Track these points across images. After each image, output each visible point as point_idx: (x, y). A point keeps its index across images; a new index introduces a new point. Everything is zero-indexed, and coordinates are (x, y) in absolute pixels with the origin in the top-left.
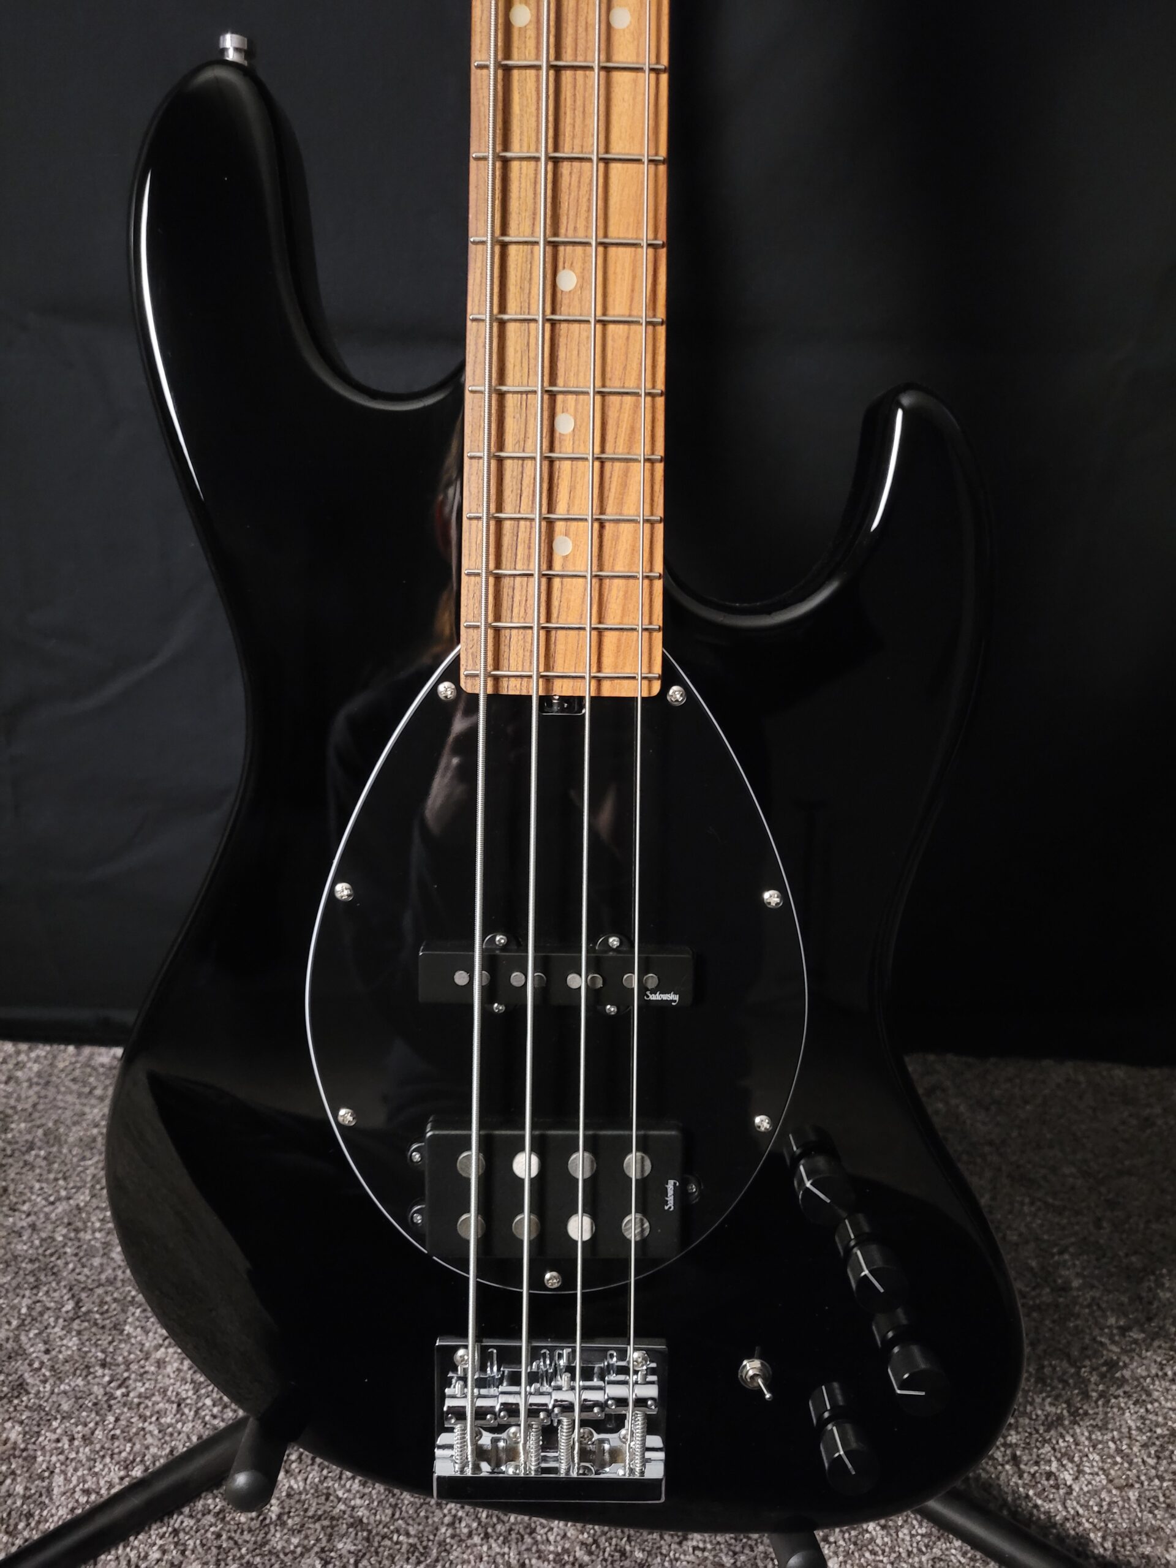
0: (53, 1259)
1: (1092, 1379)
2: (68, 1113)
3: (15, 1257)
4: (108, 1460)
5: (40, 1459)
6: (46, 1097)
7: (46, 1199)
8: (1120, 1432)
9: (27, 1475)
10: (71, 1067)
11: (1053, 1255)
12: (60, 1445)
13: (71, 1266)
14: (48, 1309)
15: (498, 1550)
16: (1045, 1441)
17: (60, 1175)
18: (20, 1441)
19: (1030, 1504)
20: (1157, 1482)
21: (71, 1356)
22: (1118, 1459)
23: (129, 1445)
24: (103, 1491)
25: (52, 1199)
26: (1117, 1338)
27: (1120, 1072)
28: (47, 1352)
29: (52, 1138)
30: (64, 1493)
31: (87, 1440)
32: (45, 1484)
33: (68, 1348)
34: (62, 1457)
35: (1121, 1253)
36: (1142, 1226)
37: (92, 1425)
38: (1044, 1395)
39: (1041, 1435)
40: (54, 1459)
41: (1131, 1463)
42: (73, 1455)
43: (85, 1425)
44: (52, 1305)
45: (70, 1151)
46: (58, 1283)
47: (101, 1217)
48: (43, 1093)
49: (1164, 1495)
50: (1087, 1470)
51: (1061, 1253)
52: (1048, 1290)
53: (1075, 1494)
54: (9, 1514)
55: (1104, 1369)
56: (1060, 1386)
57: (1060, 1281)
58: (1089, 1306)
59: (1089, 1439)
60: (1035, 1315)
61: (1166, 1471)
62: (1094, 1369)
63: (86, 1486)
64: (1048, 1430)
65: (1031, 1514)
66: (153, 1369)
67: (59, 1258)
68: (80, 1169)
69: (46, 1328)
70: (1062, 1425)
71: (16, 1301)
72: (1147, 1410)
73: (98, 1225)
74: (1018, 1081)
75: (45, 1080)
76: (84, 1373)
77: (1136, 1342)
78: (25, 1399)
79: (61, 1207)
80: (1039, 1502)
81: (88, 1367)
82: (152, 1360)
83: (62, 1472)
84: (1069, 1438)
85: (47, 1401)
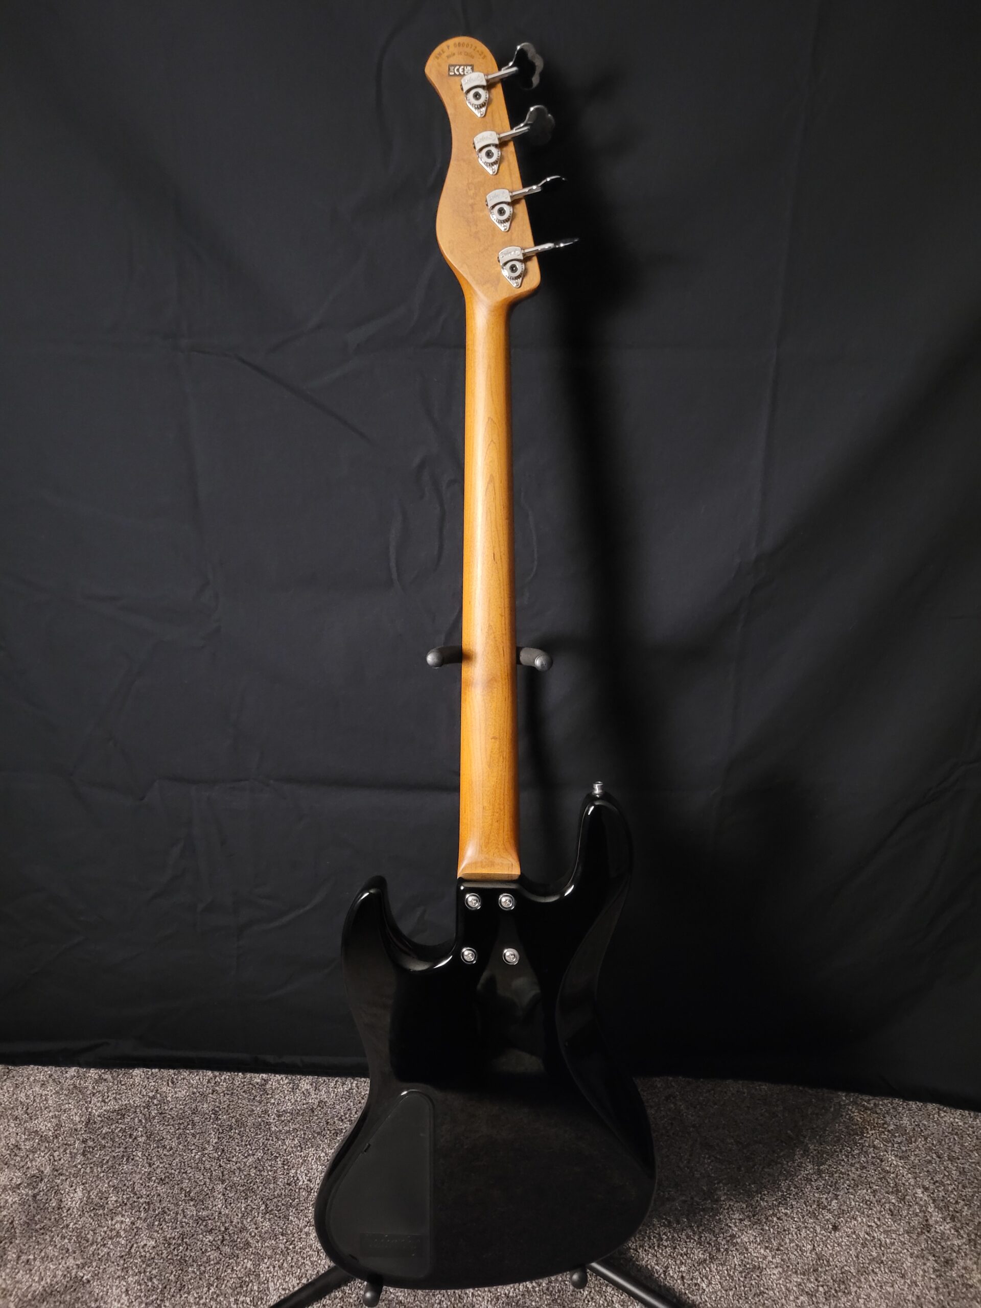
0: (252, 1185)
1: (723, 1243)
2: (245, 1111)
3: (234, 1184)
5: (262, 1276)
6: (233, 1101)
7: (244, 1156)
8: (730, 1266)
9: (258, 1282)
10: (242, 1085)
11: (715, 1184)
12: (269, 1269)
13: (260, 1188)
14: (254, 1208)
16: (697, 1270)
17: (247, 1143)
18: (252, 1268)
19: (686, 1297)
20: (743, 1288)
21: (268, 1230)
22: (728, 1278)
23: (299, 1270)
24: (291, 1289)
25: (246, 1155)
26: (738, 1224)
27: (764, 1087)
28: (257, 1228)
29: (240, 1123)
30: (275, 1290)
31: (281, 1267)
32: (266, 1285)
33: (266, 1227)
34: (271, 1275)
35: (747, 1184)
36: (760, 1169)
37: (281, 1261)
38: (699, 1250)
39: (696, 1268)
40: (268, 1275)
41: (733, 1280)
42: (275, 1274)
43: (279, 1261)
45: (250, 1131)
46: (256, 1196)
47: (270, 1164)
49: (745, 1294)
50: (713, 1283)
51: (718, 1183)
52: (709, 1201)
53: (706, 1293)
54: (253, 1298)
55: (729, 1238)
56: (708, 1246)
57: (716, 1197)
58: (728, 1209)
59: (717, 1269)
60: (702, 1213)
61: (748, 1283)
62: (724, 1238)
63: (283, 1287)
64: (699, 1266)
65: (686, 1301)
66: (304, 1236)
67: (254, 1184)
68: (255, 1140)
69: (254, 1218)
71: (239, 1205)
72: (745, 1257)
73: (269, 1168)
74: (713, 1092)
75: (230, 1091)
76: (275, 1238)
77: (746, 1226)
78: (251, 1249)
79: (251, 1159)
80: (690, 1296)
81: (275, 1235)
82: (303, 1232)
83: (272, 1281)
84: (708, 1269)
85: (260, 1250)
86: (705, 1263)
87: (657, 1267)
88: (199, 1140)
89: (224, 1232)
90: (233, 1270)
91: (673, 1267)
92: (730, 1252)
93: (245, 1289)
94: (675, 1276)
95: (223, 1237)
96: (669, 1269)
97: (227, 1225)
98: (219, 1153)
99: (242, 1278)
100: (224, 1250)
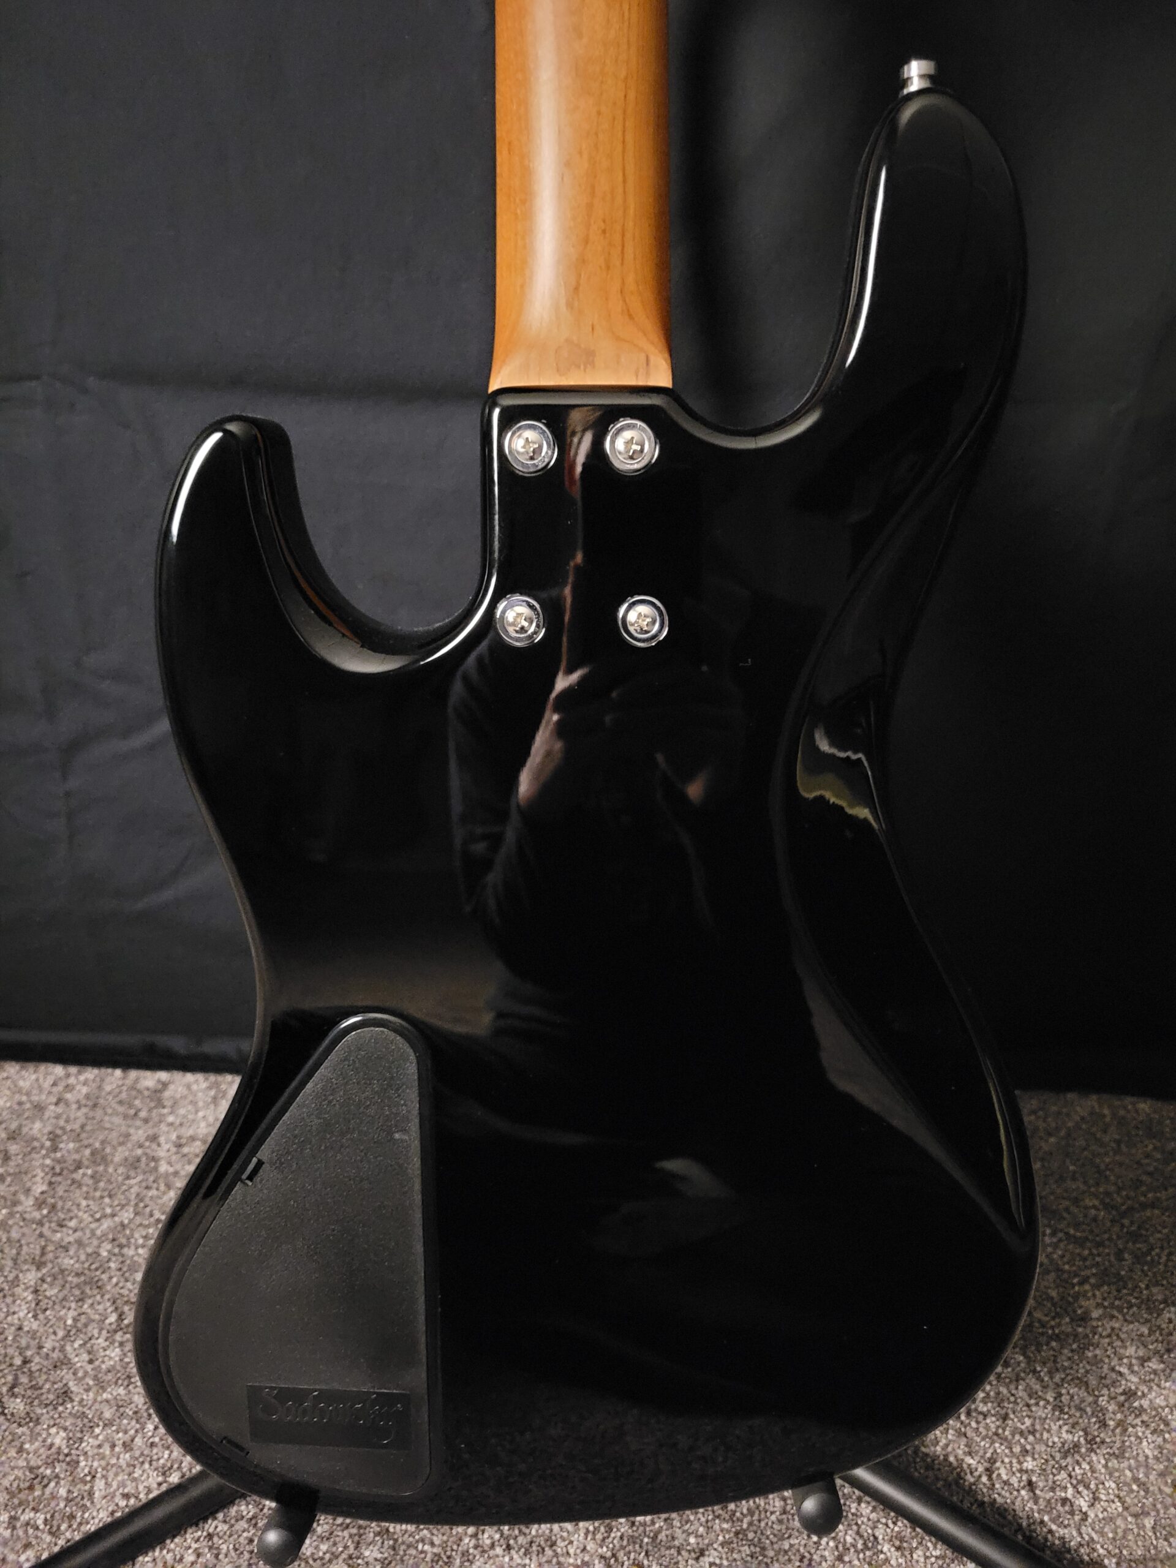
0: (98, 1273)
1: (1110, 1408)
2: (114, 1134)
3: (62, 1271)
4: (147, 1466)
5: (82, 1464)
6: (93, 1118)
7: (92, 1216)
8: (1137, 1461)
9: (70, 1478)
10: (117, 1090)
11: (1073, 1286)
12: (101, 1451)
13: (114, 1280)
14: (93, 1321)
15: (519, 1561)
16: (1061, 1468)
17: (106, 1193)
18: (64, 1447)
19: (1045, 1530)
21: (113, 1367)
22: (1135, 1487)
23: (167, 1452)
24: (142, 1496)
25: (98, 1216)
26: (1136, 1368)
27: (1145, 1106)
28: (91, 1362)
29: (99, 1157)
30: (105, 1497)
31: (127, 1446)
32: (89, 1485)
33: (111, 1358)
34: (103, 1463)
35: (1143, 1286)
36: (1164, 1259)
37: (132, 1432)
38: (1061, 1422)
39: (1057, 1462)
40: (96, 1464)
41: (1147, 1491)
42: (114, 1461)
43: (126, 1432)
44: (97, 1317)
45: (116, 1170)
46: (102, 1296)
47: (144, 1233)
48: (91, 1114)
50: (1103, 1497)
51: (1081, 1283)
52: (1067, 1320)
53: (1090, 1520)
54: (52, 1516)
55: (1122, 1398)
56: (1078, 1414)
57: (1079, 1312)
58: (1109, 1336)
59: (1106, 1466)
60: (1054, 1344)
62: (1112, 1398)
63: (126, 1491)
64: (1065, 1457)
65: (1046, 1539)
67: (103, 1272)
68: (124, 1187)
69: (90, 1339)
71: (62, 1313)
72: (1165, 1440)
73: (141, 1241)
74: (1041, 1113)
75: (93, 1102)
76: (126, 1383)
77: (1155, 1372)
78: (69, 1406)
79: (106, 1224)
80: (1054, 1527)
81: (129, 1377)
83: (103, 1476)
84: (1085, 1466)
85: (90, 1408)
86: (1078, 1452)
87: (969, 1460)
88: (9, 1186)
89: (20, 1368)
90: (21, 1450)
91: (1007, 1460)
92: (1130, 1429)
93: (37, 1493)
94: (1014, 1481)
95: (16, 1378)
96: (998, 1464)
97: (29, 1353)
98: (45, 1212)
99: (39, 1467)
100: (12, 1406)
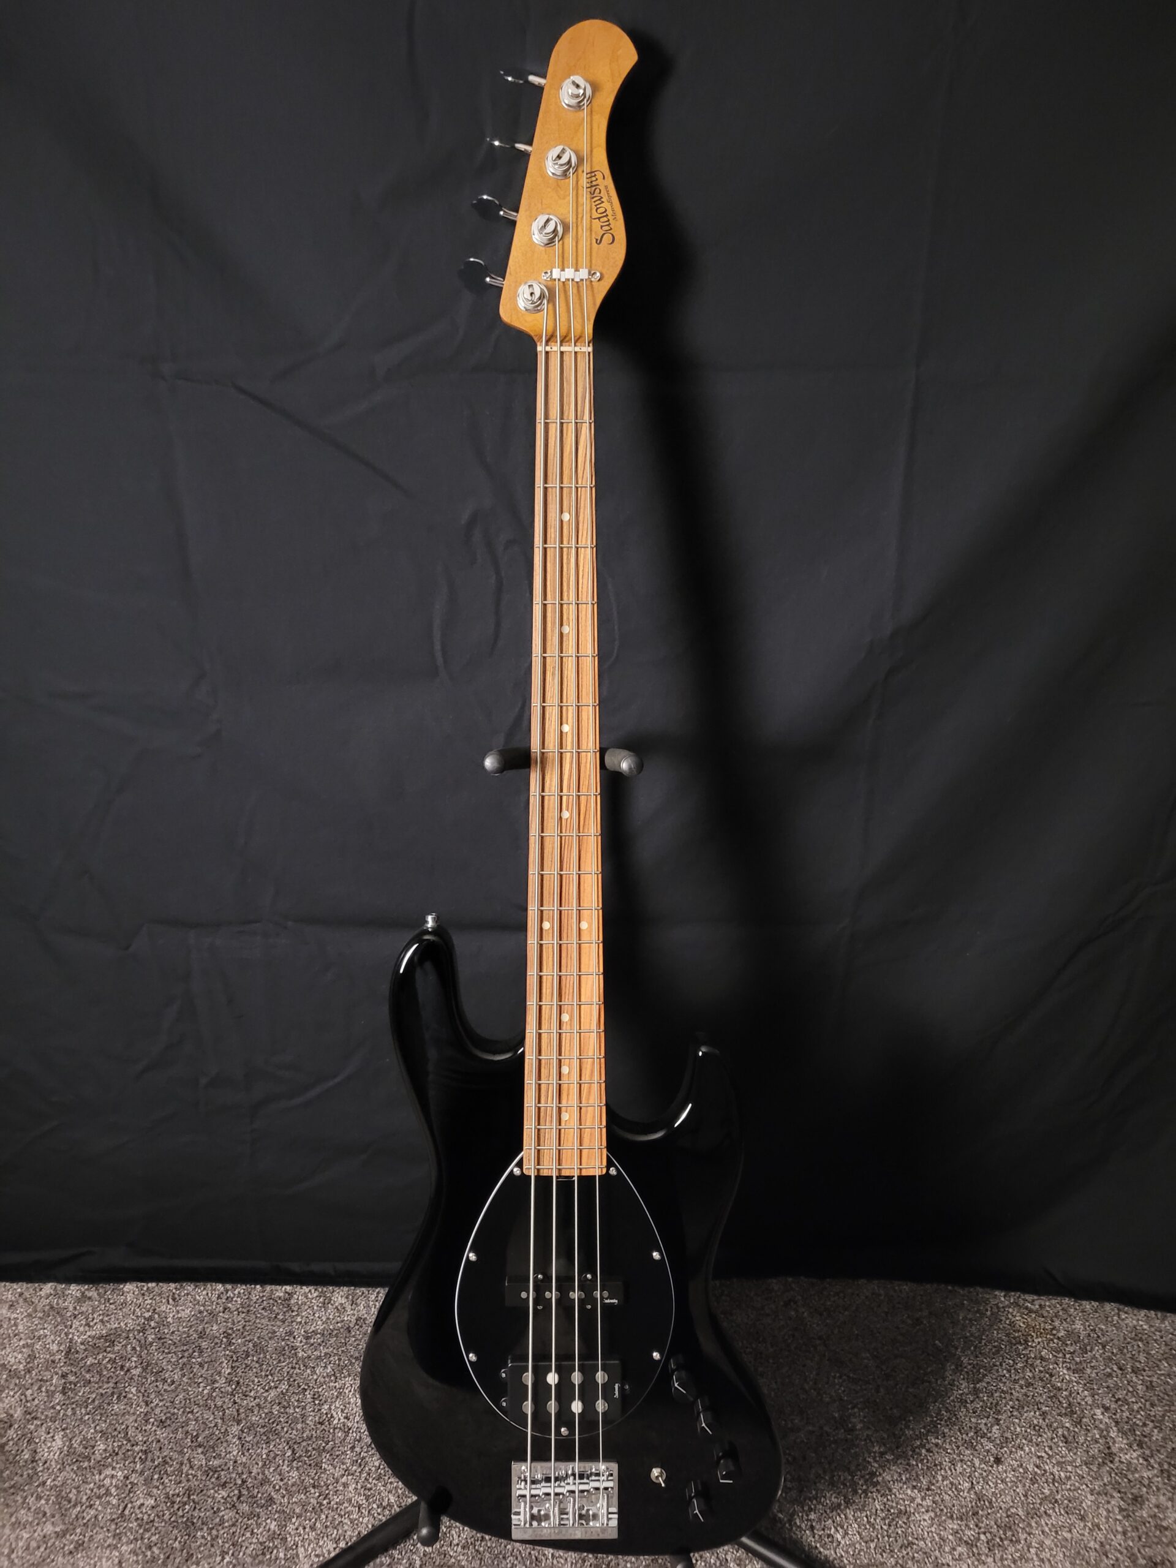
0: (275, 1425)
1: (860, 1483)
2: (265, 1332)
3: (253, 1425)
4: (325, 1539)
5: (289, 1539)
6: (249, 1321)
7: (264, 1389)
8: (870, 1512)
9: (284, 1548)
10: (261, 1300)
11: (848, 1409)
12: (298, 1531)
13: (285, 1429)
14: (278, 1455)
16: (830, 1518)
17: (268, 1373)
19: (817, 1551)
20: (886, 1538)
21: (295, 1482)
22: (868, 1527)
23: (335, 1531)
24: (326, 1555)
25: (267, 1388)
26: (878, 1459)
27: (906, 1288)
28: (282, 1480)
29: (259, 1348)
30: (306, 1557)
31: (313, 1528)
32: (295, 1551)
33: (293, 1477)
34: (301, 1538)
35: (888, 1408)
37: (313, 1520)
38: (831, 1492)
39: (828, 1515)
40: (297, 1539)
41: (874, 1528)
42: (306, 1537)
43: (310, 1520)
44: (279, 1452)
45: (271, 1357)
46: (280, 1439)
47: (297, 1398)
48: (247, 1318)
49: (889, 1546)
50: (850, 1533)
51: (853, 1408)
52: (842, 1431)
53: (841, 1545)
55: (867, 1477)
56: (842, 1487)
57: (850, 1425)
58: (865, 1440)
59: (854, 1516)
60: (833, 1446)
61: (893, 1532)
62: (862, 1477)
63: (317, 1553)
64: (831, 1512)
65: (817, 1557)
66: (341, 1488)
67: (277, 1425)
68: (278, 1368)
69: (278, 1466)
70: (840, 1508)
71: (258, 1451)
72: (888, 1500)
73: (296, 1404)
74: (841, 1295)
75: (246, 1309)
76: (304, 1491)
77: (888, 1461)
78: (275, 1507)
79: (273, 1393)
80: (822, 1550)
81: (305, 1488)
82: (340, 1483)
83: (302, 1546)
84: (843, 1516)
85: (287, 1507)
87: (780, 1515)
88: (207, 1370)
89: (241, 1486)
90: (252, 1533)
91: (800, 1514)
92: (869, 1494)
93: (268, 1557)
94: (803, 1526)
95: (240, 1492)
96: (796, 1517)
97: (244, 1476)
98: (234, 1387)
99: (265, 1542)
100: (242, 1508)
